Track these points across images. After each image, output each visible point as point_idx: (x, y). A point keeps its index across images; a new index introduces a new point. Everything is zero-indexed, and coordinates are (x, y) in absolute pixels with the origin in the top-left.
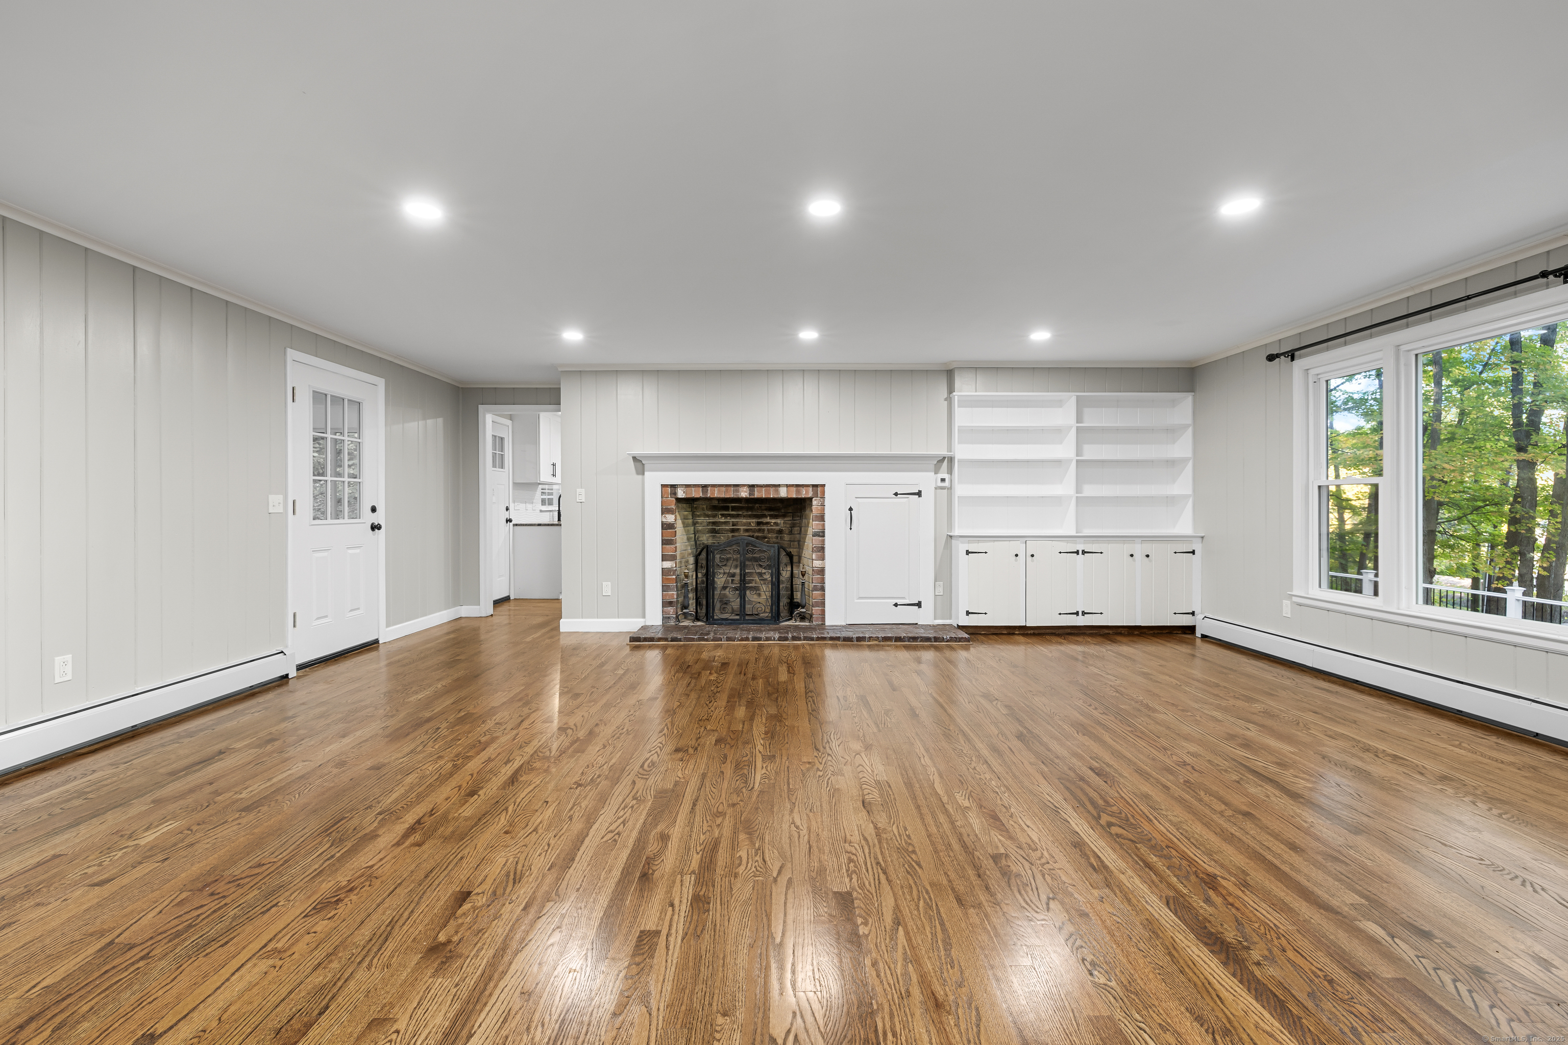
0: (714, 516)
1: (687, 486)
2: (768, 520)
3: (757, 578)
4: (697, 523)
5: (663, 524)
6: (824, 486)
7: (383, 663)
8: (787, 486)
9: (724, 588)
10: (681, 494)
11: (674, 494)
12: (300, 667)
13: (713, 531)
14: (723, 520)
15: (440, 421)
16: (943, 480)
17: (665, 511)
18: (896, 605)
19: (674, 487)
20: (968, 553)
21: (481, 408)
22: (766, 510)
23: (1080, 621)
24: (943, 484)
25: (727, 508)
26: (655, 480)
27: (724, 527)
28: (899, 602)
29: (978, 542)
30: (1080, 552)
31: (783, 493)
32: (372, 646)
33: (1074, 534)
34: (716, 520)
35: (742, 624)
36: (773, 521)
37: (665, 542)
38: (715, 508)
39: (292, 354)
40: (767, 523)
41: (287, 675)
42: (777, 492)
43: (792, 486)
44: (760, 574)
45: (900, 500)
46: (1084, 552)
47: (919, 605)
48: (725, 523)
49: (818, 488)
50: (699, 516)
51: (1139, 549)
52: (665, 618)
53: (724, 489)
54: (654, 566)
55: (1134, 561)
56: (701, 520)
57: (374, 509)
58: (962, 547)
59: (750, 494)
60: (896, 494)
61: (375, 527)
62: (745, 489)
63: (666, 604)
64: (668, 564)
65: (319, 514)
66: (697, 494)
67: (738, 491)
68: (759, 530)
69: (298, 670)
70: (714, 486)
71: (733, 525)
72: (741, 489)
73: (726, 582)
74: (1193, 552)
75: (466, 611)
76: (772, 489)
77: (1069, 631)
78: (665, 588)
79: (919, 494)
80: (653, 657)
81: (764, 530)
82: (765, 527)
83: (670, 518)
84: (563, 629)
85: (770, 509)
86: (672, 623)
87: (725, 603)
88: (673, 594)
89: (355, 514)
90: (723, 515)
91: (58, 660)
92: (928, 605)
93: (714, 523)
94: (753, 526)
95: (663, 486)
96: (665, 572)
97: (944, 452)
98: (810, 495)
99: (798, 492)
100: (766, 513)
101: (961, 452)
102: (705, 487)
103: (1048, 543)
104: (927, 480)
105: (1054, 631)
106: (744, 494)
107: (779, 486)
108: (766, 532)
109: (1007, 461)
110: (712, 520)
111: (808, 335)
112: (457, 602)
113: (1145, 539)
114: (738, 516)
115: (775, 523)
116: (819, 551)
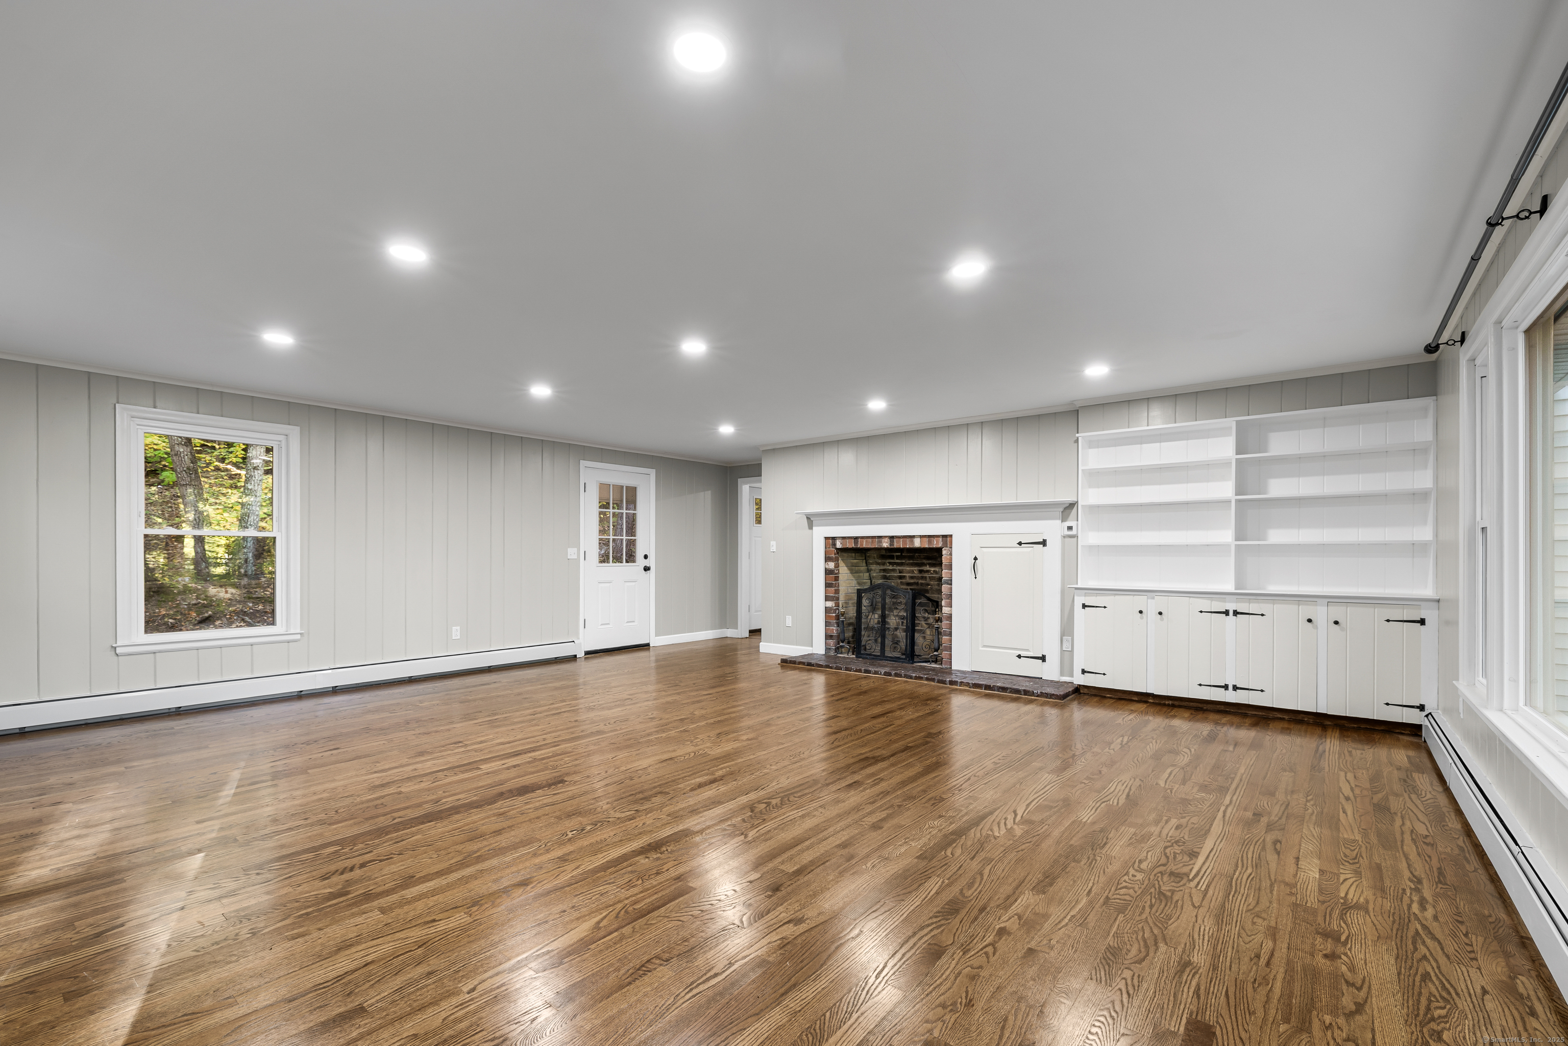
0: (884, 564)
1: (844, 538)
2: (927, 568)
3: (923, 623)
4: (871, 570)
5: (826, 570)
6: (951, 536)
7: (653, 658)
8: (921, 537)
9: (896, 629)
10: (839, 545)
11: (834, 545)
12: (587, 653)
13: (885, 577)
14: (891, 567)
15: (708, 494)
16: (1070, 528)
17: (827, 559)
18: (1019, 656)
19: (834, 539)
20: (1084, 606)
21: (739, 480)
22: (924, 559)
23: (1230, 697)
24: (1070, 533)
25: (892, 557)
26: (821, 532)
27: (893, 574)
28: (1023, 653)
29: (1097, 595)
30: (1231, 613)
31: (917, 543)
32: (646, 646)
33: (1233, 591)
34: (885, 567)
35: (881, 660)
36: (932, 569)
37: (828, 585)
38: (883, 557)
39: (583, 463)
40: (928, 571)
41: (575, 656)
42: (912, 542)
43: (925, 536)
44: (926, 619)
45: (1025, 549)
46: (1236, 613)
47: (1043, 659)
48: (893, 570)
49: (947, 538)
50: (872, 564)
51: (1321, 614)
52: (827, 649)
53: (870, 540)
54: (819, 604)
55: (1316, 628)
56: (873, 567)
57: (646, 557)
58: (1079, 600)
59: (890, 545)
60: (1020, 544)
61: (647, 569)
62: (886, 540)
63: (828, 637)
64: (830, 604)
65: (604, 559)
66: (850, 545)
67: (881, 542)
68: (922, 578)
69: (585, 654)
70: (863, 538)
71: (900, 573)
72: (883, 540)
73: (898, 624)
74: (1422, 622)
75: (730, 633)
76: (908, 540)
77: (1222, 708)
78: (827, 624)
79: (1044, 543)
80: (819, 681)
81: (926, 577)
82: (926, 575)
83: (831, 565)
84: (762, 650)
85: (928, 558)
86: (832, 653)
87: (896, 642)
88: (834, 630)
89: (631, 558)
90: (890, 563)
91: (454, 628)
92: (1053, 659)
93: (884, 570)
94: (916, 574)
95: (826, 538)
96: (827, 610)
97: (1071, 499)
98: (940, 545)
99: (930, 542)
100: (925, 561)
101: (1090, 497)
102: (856, 539)
103: (1185, 600)
104: (1052, 529)
105: (1200, 705)
106: (885, 544)
107: (913, 537)
108: (928, 579)
109: (1160, 504)
110: (882, 568)
111: (877, 405)
112: (723, 624)
113: (1332, 600)
114: (901, 564)
115: (934, 571)
116: (948, 599)
